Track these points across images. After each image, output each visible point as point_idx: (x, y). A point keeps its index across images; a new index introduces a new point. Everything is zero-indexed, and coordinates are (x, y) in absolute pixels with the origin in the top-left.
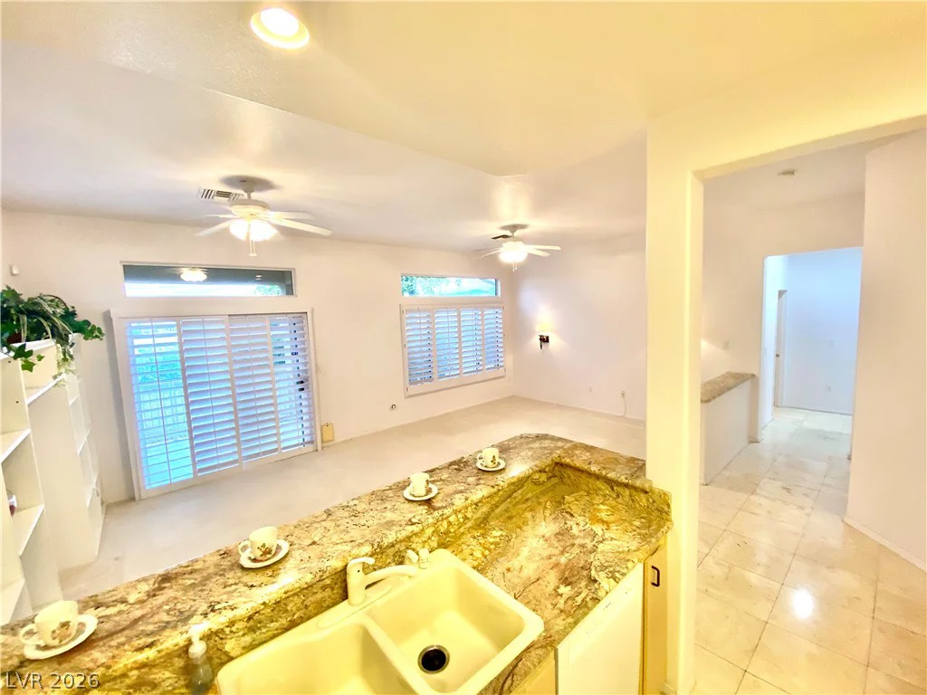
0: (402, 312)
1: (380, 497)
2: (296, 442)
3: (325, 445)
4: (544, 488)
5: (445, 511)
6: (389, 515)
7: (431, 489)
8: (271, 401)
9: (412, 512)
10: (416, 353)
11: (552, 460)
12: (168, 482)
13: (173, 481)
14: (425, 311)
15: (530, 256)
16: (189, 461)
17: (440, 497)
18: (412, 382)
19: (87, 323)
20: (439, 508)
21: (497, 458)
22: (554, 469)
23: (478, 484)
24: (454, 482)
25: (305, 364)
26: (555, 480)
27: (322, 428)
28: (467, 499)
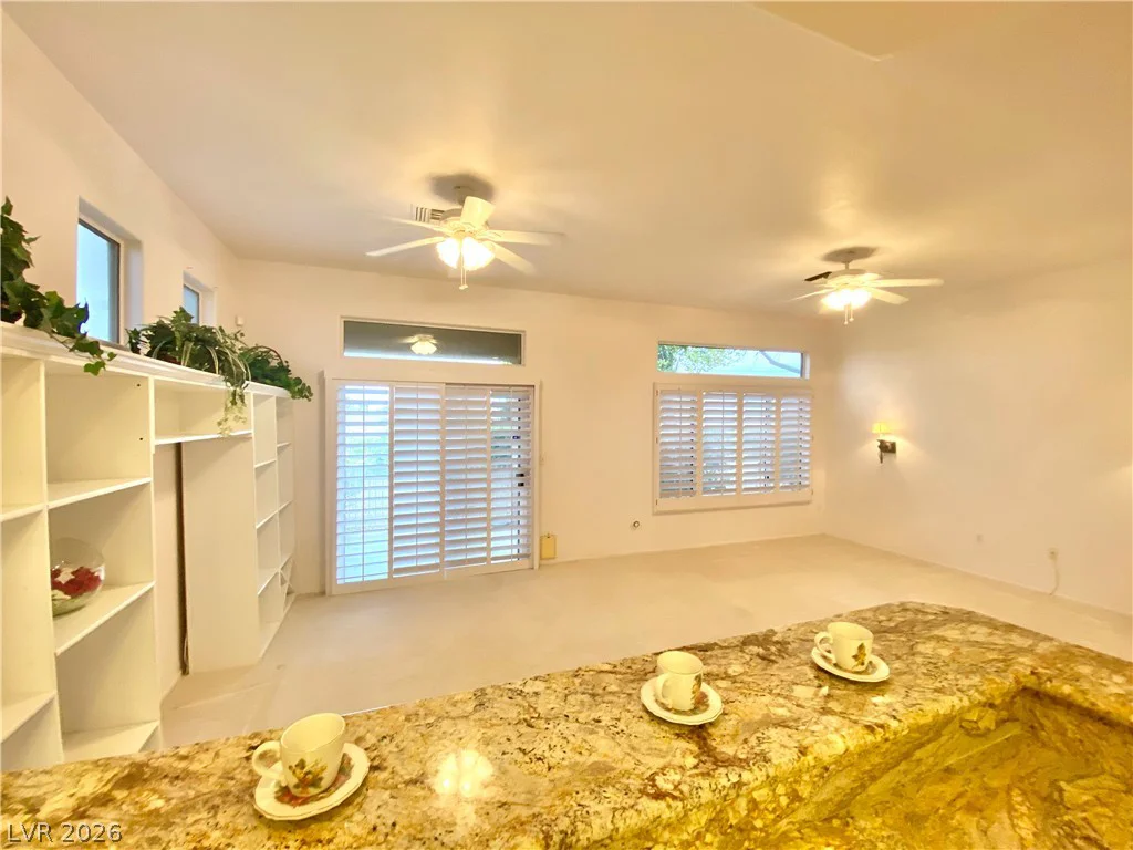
0: (656, 393)
1: (589, 685)
2: (508, 552)
3: (544, 562)
4: (987, 746)
5: (747, 776)
6: (604, 748)
7: (704, 696)
8: (483, 505)
9: (661, 754)
10: (672, 452)
11: (1017, 681)
12: (360, 579)
13: (366, 579)
14: (687, 393)
16: (385, 557)
17: (730, 724)
18: (665, 493)
19: (298, 381)
20: (729, 762)
21: (868, 650)
22: (1012, 702)
23: (825, 711)
24: (761, 692)
25: (527, 453)
26: (1014, 730)
27: (541, 540)
28: (803, 751)
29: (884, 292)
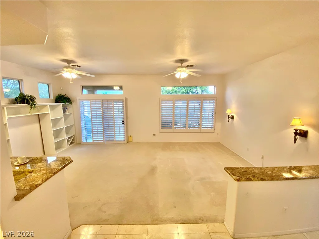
0: (160, 101)
3: (129, 142)
10: (165, 117)
12: (86, 142)
14: (170, 100)
15: (189, 75)
18: (163, 127)
25: (124, 116)
29: (192, 73)
